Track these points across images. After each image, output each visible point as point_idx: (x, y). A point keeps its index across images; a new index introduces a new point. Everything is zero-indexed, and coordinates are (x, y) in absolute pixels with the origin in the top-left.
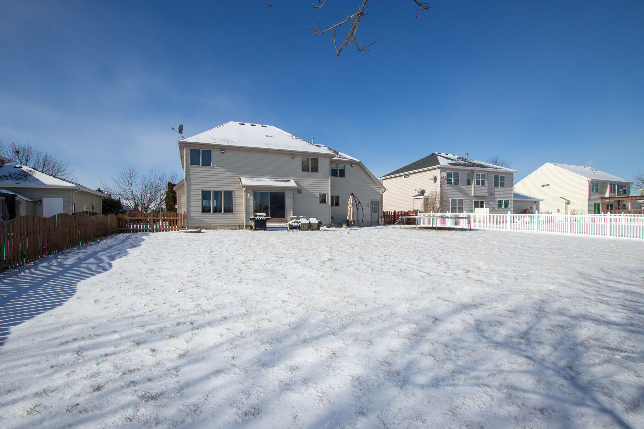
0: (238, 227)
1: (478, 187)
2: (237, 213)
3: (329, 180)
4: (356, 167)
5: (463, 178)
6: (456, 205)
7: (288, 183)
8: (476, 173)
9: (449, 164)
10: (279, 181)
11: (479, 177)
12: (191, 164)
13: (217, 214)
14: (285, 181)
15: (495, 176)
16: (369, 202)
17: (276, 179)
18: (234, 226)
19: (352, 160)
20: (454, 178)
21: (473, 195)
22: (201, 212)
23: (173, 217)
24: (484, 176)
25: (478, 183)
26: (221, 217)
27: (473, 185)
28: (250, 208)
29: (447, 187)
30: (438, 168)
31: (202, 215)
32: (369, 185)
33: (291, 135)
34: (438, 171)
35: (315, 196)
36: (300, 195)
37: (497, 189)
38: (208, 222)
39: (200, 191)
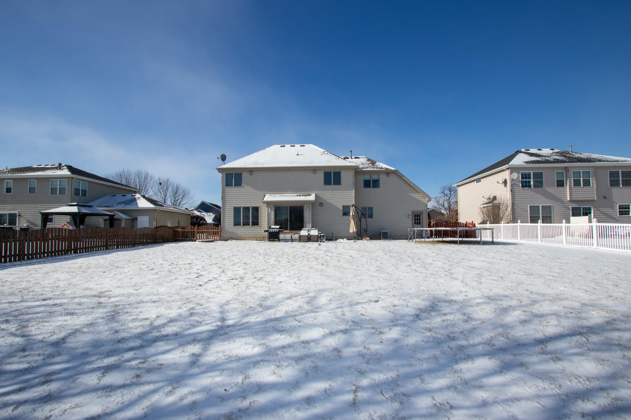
0: (262, 239)
1: (577, 188)
2: (262, 226)
3: (354, 192)
4: (393, 177)
5: (549, 178)
6: (539, 213)
7: (308, 197)
8: (571, 171)
9: (525, 162)
10: (300, 195)
11: (580, 176)
12: (226, 186)
13: (246, 227)
14: (305, 195)
15: (609, 171)
16: (410, 213)
17: (298, 194)
18: (260, 237)
19: (388, 169)
20: (534, 179)
21: (568, 199)
22: (233, 226)
23: (216, 230)
24: (589, 173)
25: (577, 183)
26: (249, 230)
27: (568, 187)
28: (272, 221)
29: (521, 191)
30: (508, 169)
31: (234, 228)
32: (410, 194)
33: (324, 151)
34: (507, 173)
35: (338, 208)
36: (322, 208)
37: (615, 190)
38: (239, 234)
39: (233, 207)
